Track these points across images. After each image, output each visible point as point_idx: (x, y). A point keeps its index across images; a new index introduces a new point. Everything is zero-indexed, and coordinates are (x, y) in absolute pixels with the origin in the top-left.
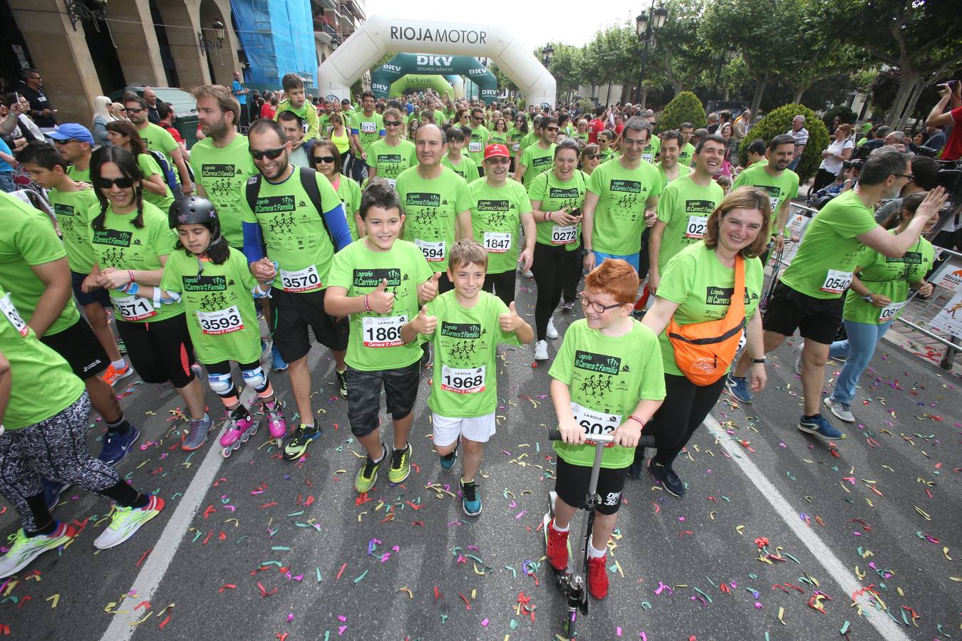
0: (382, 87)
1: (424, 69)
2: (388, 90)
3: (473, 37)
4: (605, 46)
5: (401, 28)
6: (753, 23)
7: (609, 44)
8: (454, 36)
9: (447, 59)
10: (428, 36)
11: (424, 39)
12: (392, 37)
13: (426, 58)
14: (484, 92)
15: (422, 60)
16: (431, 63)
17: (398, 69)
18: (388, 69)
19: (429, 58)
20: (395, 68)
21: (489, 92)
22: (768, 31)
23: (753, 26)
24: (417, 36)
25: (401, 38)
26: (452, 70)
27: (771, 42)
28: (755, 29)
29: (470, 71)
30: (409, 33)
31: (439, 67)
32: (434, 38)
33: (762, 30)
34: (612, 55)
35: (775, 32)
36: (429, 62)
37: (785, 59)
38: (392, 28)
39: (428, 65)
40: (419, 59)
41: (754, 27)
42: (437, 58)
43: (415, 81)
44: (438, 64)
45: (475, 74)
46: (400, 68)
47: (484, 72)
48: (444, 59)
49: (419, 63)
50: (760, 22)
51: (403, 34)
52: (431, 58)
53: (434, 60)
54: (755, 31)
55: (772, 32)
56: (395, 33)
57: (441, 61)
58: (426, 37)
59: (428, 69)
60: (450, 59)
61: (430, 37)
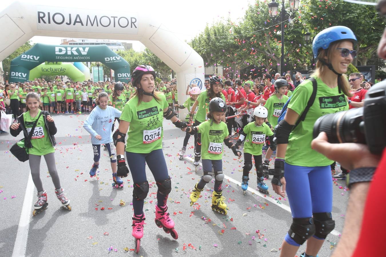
0: (21, 75)
1: (62, 58)
2: (27, 77)
3: (123, 22)
4: (213, 37)
5: (49, 13)
6: (344, 11)
7: (215, 35)
8: (105, 22)
9: (84, 49)
10: (78, 21)
11: (74, 24)
12: (39, 22)
13: (63, 49)
14: (120, 75)
15: (60, 50)
16: (69, 53)
17: (37, 58)
18: (26, 58)
19: (66, 48)
20: (33, 57)
21: (124, 75)
22: (360, 15)
23: (345, 12)
24: (67, 20)
25: (49, 22)
26: (89, 58)
27: (360, 24)
28: (348, 14)
29: (106, 59)
30: (59, 19)
31: (76, 56)
32: (84, 22)
33: (354, 14)
34: (221, 43)
35: (363, 15)
36: (67, 52)
37: (373, 35)
38: (39, 13)
39: (66, 55)
40: (57, 49)
41: (347, 13)
42: (75, 49)
43: (49, 70)
44: (75, 53)
45: (110, 61)
46: (38, 57)
47: (118, 59)
48: (81, 49)
49: (57, 53)
50: (349, 9)
51: (52, 19)
52: (69, 49)
53: (72, 50)
54: (348, 16)
55: (361, 16)
56: (42, 18)
57: (78, 51)
58: (76, 22)
59: (66, 58)
60: (87, 49)
61: (81, 22)
